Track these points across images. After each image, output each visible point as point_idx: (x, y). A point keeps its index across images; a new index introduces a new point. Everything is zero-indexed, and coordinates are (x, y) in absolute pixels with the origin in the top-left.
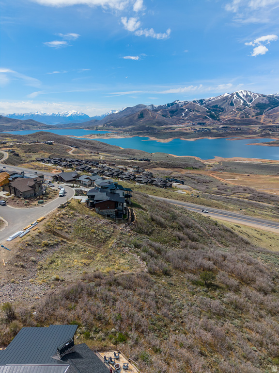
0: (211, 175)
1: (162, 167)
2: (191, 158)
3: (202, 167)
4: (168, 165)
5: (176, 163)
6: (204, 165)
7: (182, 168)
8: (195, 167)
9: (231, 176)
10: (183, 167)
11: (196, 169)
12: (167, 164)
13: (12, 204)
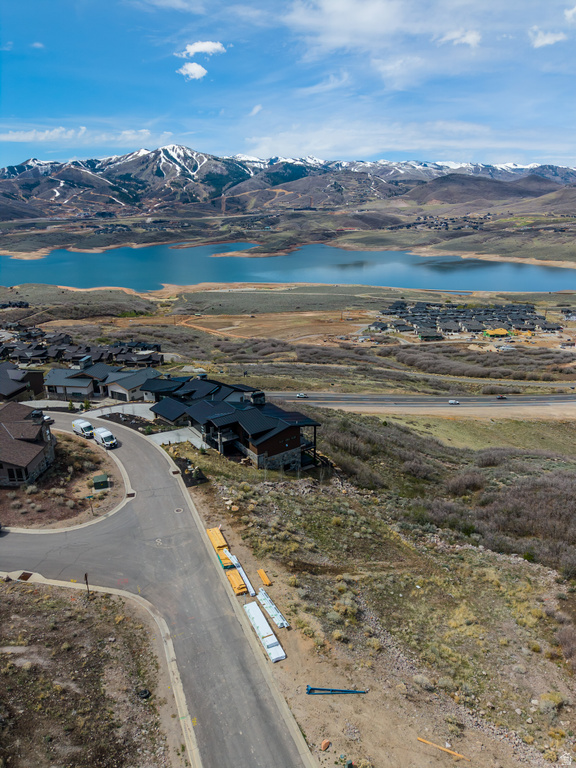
0: (183, 323)
1: (64, 319)
2: (116, 292)
3: (149, 310)
4: (79, 312)
5: (95, 304)
6: (152, 303)
7: (113, 315)
8: (138, 309)
9: (223, 320)
10: (114, 312)
11: (142, 313)
12: (76, 309)
13: (22, 519)
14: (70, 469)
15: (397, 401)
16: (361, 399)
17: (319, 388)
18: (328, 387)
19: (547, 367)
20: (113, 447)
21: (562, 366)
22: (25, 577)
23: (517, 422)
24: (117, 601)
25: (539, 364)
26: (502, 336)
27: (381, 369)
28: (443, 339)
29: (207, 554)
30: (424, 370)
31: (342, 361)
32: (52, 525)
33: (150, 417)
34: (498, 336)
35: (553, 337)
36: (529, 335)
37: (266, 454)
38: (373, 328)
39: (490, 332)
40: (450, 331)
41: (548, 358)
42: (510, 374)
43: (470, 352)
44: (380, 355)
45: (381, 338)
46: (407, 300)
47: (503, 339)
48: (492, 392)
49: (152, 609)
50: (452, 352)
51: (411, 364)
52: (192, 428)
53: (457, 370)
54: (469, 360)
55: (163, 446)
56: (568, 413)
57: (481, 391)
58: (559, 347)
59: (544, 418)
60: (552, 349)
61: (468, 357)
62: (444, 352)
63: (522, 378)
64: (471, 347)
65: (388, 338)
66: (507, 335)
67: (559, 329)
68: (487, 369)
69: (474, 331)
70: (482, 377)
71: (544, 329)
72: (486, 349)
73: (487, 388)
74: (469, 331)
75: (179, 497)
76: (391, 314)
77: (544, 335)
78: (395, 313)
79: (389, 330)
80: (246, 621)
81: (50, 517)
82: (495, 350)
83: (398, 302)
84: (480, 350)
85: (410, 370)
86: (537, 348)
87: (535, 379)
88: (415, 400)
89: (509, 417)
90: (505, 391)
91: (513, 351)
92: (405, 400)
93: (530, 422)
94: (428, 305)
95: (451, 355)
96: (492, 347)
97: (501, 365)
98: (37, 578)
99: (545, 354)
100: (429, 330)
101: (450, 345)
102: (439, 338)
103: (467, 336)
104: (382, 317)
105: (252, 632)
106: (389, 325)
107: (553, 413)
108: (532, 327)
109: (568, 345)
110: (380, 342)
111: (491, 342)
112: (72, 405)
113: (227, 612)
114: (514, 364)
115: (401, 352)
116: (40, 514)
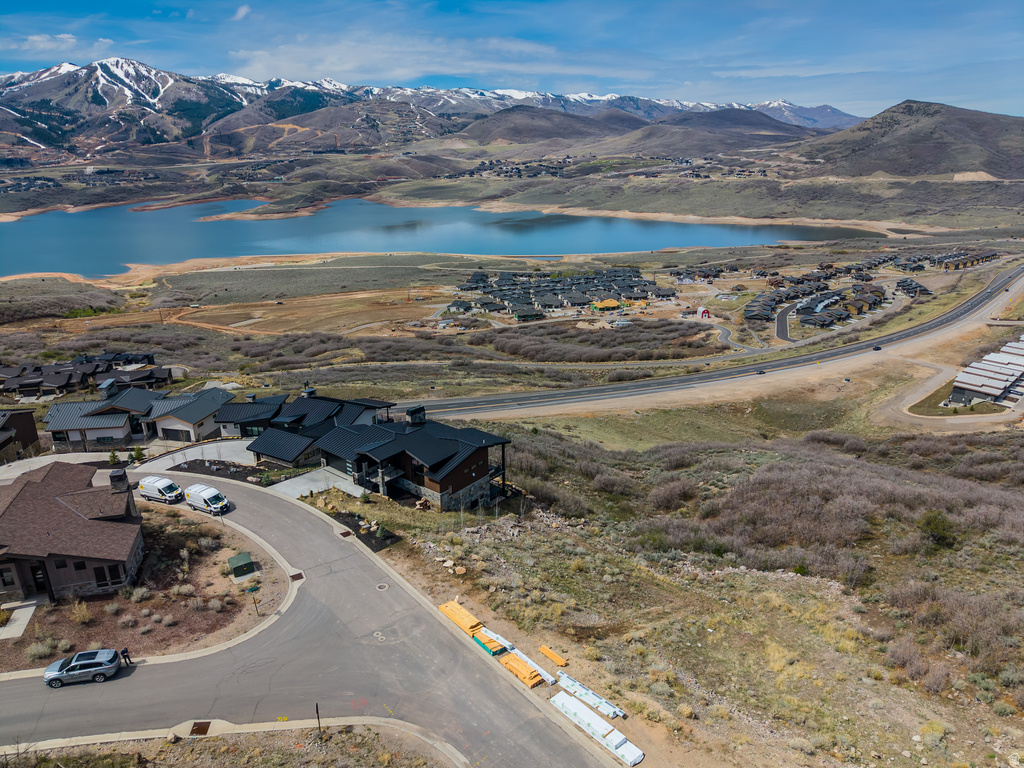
0: (174, 320)
2: (51, 279)
3: (112, 305)
5: (21, 300)
6: (116, 293)
7: (55, 316)
8: (96, 304)
9: (236, 311)
10: (55, 311)
11: (103, 310)
13: (148, 641)
14: (184, 553)
15: (520, 401)
16: (475, 403)
17: (416, 394)
18: (427, 391)
19: (673, 342)
20: (226, 510)
21: (689, 340)
22: (201, 729)
23: (665, 412)
24: (365, 733)
25: (664, 339)
26: (614, 308)
27: (483, 361)
28: (544, 317)
29: (457, 640)
30: (532, 358)
31: (429, 356)
32: (202, 642)
33: (250, 460)
34: (608, 309)
35: (669, 305)
36: (644, 306)
37: (450, 490)
38: (453, 309)
39: (599, 305)
40: (550, 306)
41: (671, 331)
42: (634, 354)
43: (581, 332)
44: (471, 343)
45: (468, 322)
46: (486, 270)
47: (615, 312)
48: (620, 378)
49: (423, 734)
50: (559, 332)
51: (515, 352)
52: (329, 468)
53: (572, 355)
54: (581, 342)
55: (303, 498)
56: (718, 394)
57: (606, 378)
58: (679, 317)
59: (693, 403)
60: (672, 319)
61: (580, 338)
62: (549, 334)
63: (649, 357)
64: (580, 325)
65: (476, 321)
66: (618, 307)
67: (673, 295)
68: (606, 351)
69: (579, 305)
70: (603, 361)
71: (658, 296)
72: (597, 326)
73: (614, 373)
74: (573, 305)
75: (371, 568)
76: (472, 289)
77: (659, 304)
78: (476, 288)
79: (475, 310)
80: (562, 719)
81: (193, 631)
82: (608, 326)
83: (475, 274)
84: (591, 327)
85: (513, 360)
86: (656, 319)
87: (665, 357)
88: (541, 397)
89: (655, 406)
90: (635, 375)
91: (629, 326)
92: (529, 398)
93: (679, 410)
94: (515, 275)
95: (559, 337)
96: (603, 323)
97: (620, 344)
98: (219, 727)
99: (665, 325)
100: (526, 307)
101: (554, 325)
102: (540, 316)
103: (571, 312)
104: (461, 293)
105: (580, 734)
106: (473, 304)
107: (702, 396)
108: (644, 295)
109: (689, 313)
110: (467, 327)
111: (603, 317)
112: (114, 457)
113: (532, 714)
114: (634, 341)
115: (499, 338)
116: (174, 629)
